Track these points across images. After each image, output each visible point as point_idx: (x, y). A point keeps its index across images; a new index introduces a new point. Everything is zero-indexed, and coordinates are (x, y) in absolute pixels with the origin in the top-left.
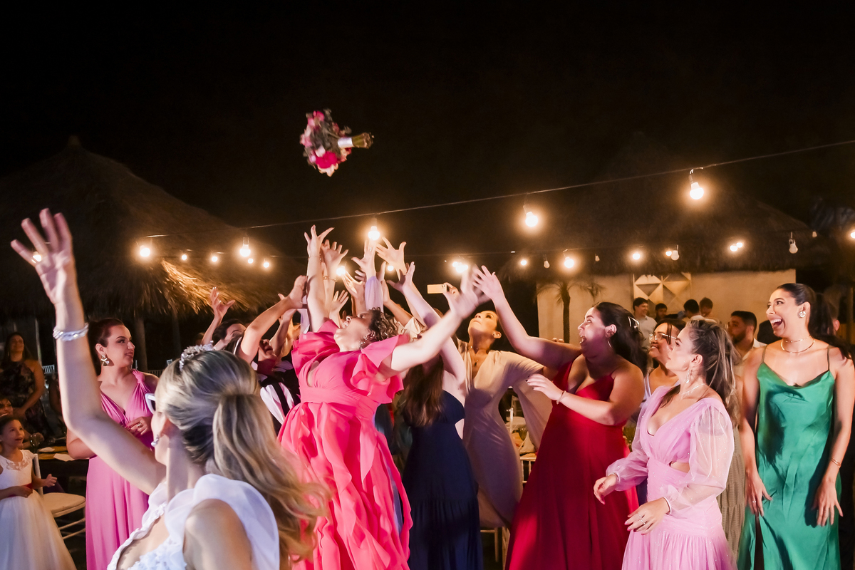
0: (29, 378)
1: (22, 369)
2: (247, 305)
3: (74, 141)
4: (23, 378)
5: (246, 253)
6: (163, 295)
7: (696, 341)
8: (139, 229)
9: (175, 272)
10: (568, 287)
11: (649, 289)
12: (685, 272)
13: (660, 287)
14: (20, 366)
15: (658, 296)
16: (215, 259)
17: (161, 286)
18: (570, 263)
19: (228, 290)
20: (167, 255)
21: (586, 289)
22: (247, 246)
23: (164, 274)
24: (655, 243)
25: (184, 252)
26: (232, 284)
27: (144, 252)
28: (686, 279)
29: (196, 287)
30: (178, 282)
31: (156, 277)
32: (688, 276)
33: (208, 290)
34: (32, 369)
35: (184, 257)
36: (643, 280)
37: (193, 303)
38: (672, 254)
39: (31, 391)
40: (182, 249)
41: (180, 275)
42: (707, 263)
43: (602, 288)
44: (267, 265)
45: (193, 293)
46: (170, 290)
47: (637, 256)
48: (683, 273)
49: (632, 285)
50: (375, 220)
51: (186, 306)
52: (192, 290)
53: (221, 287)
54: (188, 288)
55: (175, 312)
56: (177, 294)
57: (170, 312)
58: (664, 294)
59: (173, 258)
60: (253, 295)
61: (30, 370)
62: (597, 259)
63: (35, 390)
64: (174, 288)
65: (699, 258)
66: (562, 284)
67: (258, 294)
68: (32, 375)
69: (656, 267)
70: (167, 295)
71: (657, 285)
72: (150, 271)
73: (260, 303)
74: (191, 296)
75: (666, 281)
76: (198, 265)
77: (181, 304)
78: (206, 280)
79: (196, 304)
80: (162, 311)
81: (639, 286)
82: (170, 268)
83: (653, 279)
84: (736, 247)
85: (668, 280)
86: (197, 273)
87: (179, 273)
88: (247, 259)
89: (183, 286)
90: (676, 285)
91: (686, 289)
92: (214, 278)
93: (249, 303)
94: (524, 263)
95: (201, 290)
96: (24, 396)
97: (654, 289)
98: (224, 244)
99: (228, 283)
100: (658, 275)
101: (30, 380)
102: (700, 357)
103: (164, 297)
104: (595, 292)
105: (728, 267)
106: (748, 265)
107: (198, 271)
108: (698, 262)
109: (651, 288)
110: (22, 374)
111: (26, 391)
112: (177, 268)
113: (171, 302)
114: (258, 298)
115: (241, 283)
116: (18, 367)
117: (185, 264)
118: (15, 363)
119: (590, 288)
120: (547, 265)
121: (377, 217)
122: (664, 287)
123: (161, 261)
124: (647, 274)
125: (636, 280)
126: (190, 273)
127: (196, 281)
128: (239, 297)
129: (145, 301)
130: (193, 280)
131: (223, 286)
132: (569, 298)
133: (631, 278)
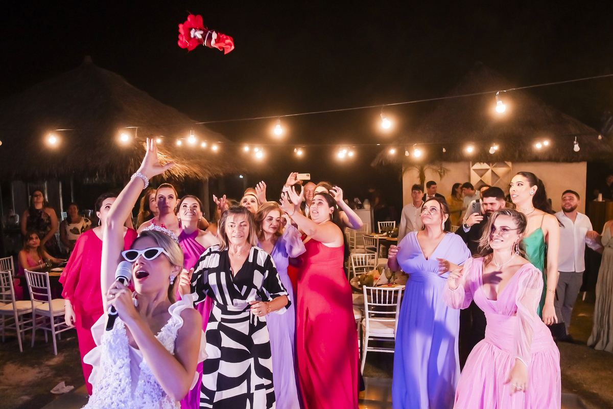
1: (43, 214)
2: (201, 175)
3: (88, 59)
4: (42, 220)
10: (424, 169)
11: (481, 173)
12: (508, 161)
13: (490, 171)
14: (41, 212)
15: (488, 178)
16: (180, 142)
18: (417, 154)
19: (188, 164)
21: (436, 171)
22: (193, 135)
25: (159, 137)
26: (191, 160)
27: (124, 138)
28: (507, 166)
31: (139, 154)
32: (510, 164)
34: (49, 214)
35: (159, 141)
36: (478, 166)
39: (48, 229)
40: (157, 135)
42: (523, 155)
43: (448, 170)
44: (215, 148)
47: (470, 150)
48: (506, 162)
49: (469, 169)
53: (183, 162)
58: (492, 176)
60: (206, 168)
61: (47, 215)
62: (444, 150)
63: (51, 228)
65: (517, 152)
67: (209, 168)
71: (488, 170)
73: (209, 173)
75: (494, 167)
76: (168, 147)
78: (173, 157)
81: (474, 170)
83: (485, 166)
86: (167, 152)
90: (501, 170)
91: (507, 173)
92: (179, 156)
94: (392, 152)
96: (44, 233)
97: (485, 172)
99: (188, 160)
100: (488, 163)
101: (48, 221)
104: (442, 174)
106: (550, 158)
107: (169, 151)
108: (517, 155)
109: (483, 172)
110: (43, 217)
111: (45, 229)
114: (209, 170)
115: (198, 160)
116: (39, 212)
117: (160, 145)
118: (38, 210)
120: (407, 154)
122: (492, 171)
123: (143, 142)
124: (480, 162)
125: (472, 166)
126: (163, 152)
127: (167, 157)
128: (196, 169)
129: (130, 170)
130: (165, 157)
131: (185, 161)
132: (425, 177)
133: (469, 164)
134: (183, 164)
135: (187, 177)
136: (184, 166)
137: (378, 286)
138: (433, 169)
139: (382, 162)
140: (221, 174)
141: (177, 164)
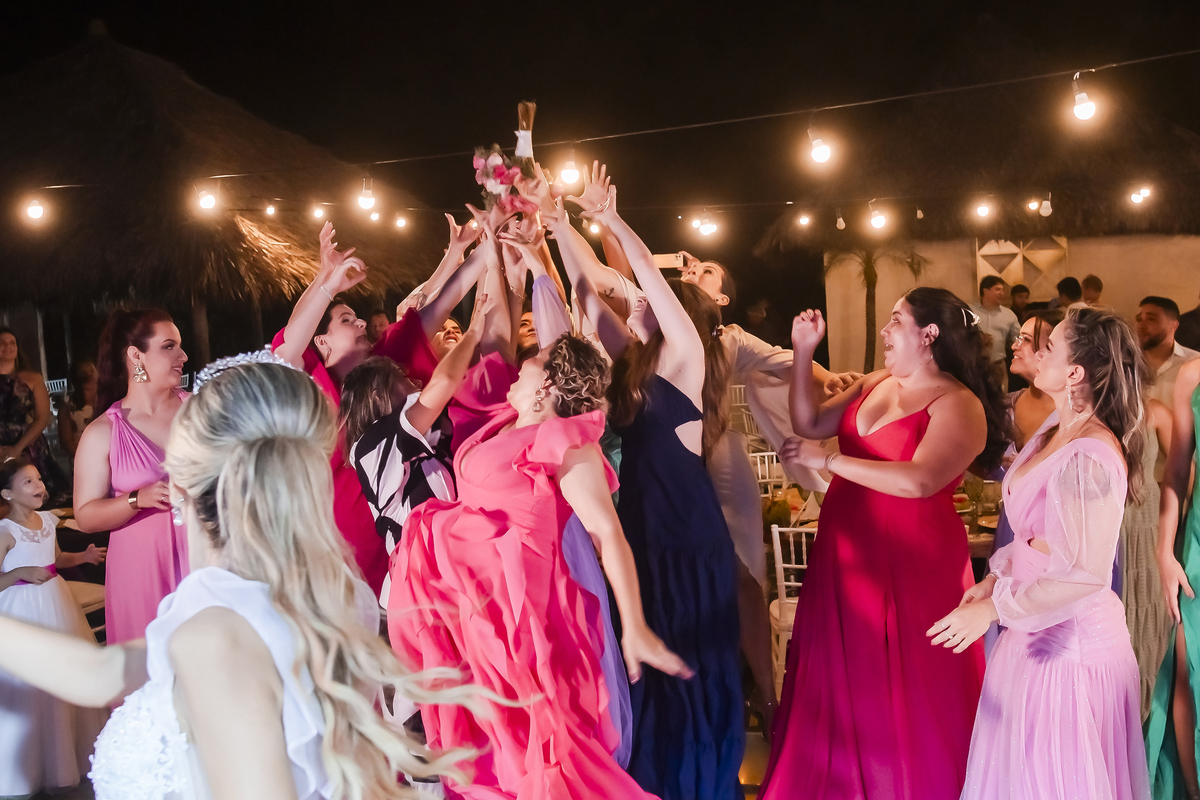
0: (26, 399)
1: (16, 385)
2: (369, 286)
3: (98, 27)
4: (17, 399)
5: (367, 202)
6: (237, 270)
7: (1075, 342)
8: (199, 166)
9: (257, 233)
10: (874, 257)
11: (1002, 261)
12: (1059, 235)
13: (1019, 259)
14: (12, 382)
15: (1014, 273)
16: (318, 213)
17: (235, 257)
18: (879, 221)
20: (242, 205)
21: (901, 261)
22: (370, 191)
23: (239, 237)
24: (1011, 190)
25: (271, 202)
27: (207, 201)
28: (1058, 246)
29: (289, 258)
30: (260, 249)
31: (225, 241)
32: (1063, 241)
33: (307, 262)
34: (31, 386)
35: (271, 211)
36: (991, 248)
37: (285, 282)
38: (1038, 207)
39: (30, 420)
40: (267, 198)
41: (265, 240)
42: (1092, 221)
43: (927, 261)
44: (401, 223)
45: (285, 266)
46: (247, 262)
47: (983, 211)
48: (1055, 238)
49: (973, 255)
50: (572, 152)
51: (272, 286)
52: (282, 263)
54: (275, 259)
55: (256, 295)
56: (259, 268)
57: (250, 295)
58: (1025, 269)
59: (253, 213)
60: (378, 270)
61: (27, 386)
62: (920, 214)
63: (36, 419)
64: (254, 258)
65: (1080, 214)
66: (864, 253)
67: (386, 268)
68: (31, 395)
69: (1014, 228)
70: (243, 270)
71: (1014, 256)
72: (217, 231)
73: (389, 282)
74: (281, 273)
75: (1027, 249)
76: (292, 223)
77: (265, 284)
78: (304, 247)
79: (289, 284)
80: (236, 295)
81: (984, 257)
82: (247, 227)
83: (1008, 247)
84: (1141, 196)
85: (1030, 248)
86: (292, 235)
87: (262, 236)
88: (370, 212)
89: (269, 255)
90: (1043, 256)
91: (1059, 261)
93: (371, 282)
94: (804, 221)
95: (296, 262)
96: (18, 427)
97: (1009, 263)
98: (333, 188)
100: (1015, 241)
101: (28, 402)
102: (1081, 370)
103: (239, 273)
104: (915, 266)
105: (1125, 227)
106: (1158, 225)
107: (293, 232)
108: (1079, 222)
109: (1005, 260)
110: (17, 392)
111: (22, 420)
112: (259, 229)
113: (250, 281)
114: (387, 275)
116: (8, 382)
117: (272, 221)
119: (909, 260)
120: (841, 224)
121: (576, 147)
122: (1025, 258)
123: (234, 216)
124: (997, 238)
125: (980, 248)
126: (280, 236)
127: (290, 248)
129: (209, 279)
130: (285, 246)
132: (876, 276)
133: (972, 244)
137: (803, 523)
138: (894, 258)
139: (778, 245)
141: (313, 263)
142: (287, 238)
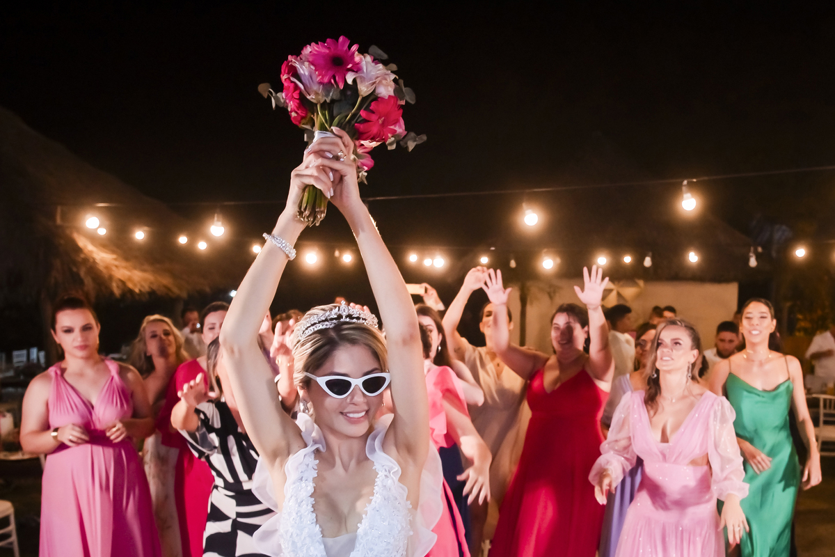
2: (175, 290)
6: (78, 275)
9: (92, 248)
10: (526, 287)
12: (639, 279)
13: (614, 294)
17: (75, 263)
19: (153, 271)
21: (543, 291)
28: (636, 285)
29: (116, 266)
30: (94, 259)
31: (68, 252)
32: (641, 283)
33: (130, 271)
35: (102, 232)
37: (114, 285)
41: (97, 252)
42: (659, 271)
43: (560, 289)
44: (202, 247)
45: (113, 273)
46: (85, 268)
47: (602, 260)
48: (636, 280)
51: (105, 287)
52: (111, 270)
54: (107, 268)
55: (92, 294)
56: (94, 274)
57: (87, 294)
60: (183, 279)
64: (90, 266)
66: (520, 284)
67: (188, 279)
70: (82, 273)
71: (612, 290)
73: (189, 288)
74: (111, 277)
75: (620, 286)
76: (119, 243)
77: (100, 285)
78: (126, 259)
79: (117, 286)
82: (83, 243)
85: (622, 286)
86: (118, 251)
87: (96, 250)
89: (101, 264)
90: (629, 291)
91: (638, 296)
92: (137, 257)
94: (484, 260)
95: (122, 270)
97: (608, 295)
99: (155, 263)
104: (552, 294)
105: (680, 275)
107: (120, 249)
108: (652, 271)
112: (93, 244)
113: (88, 282)
114: (188, 282)
117: (102, 239)
119: (547, 290)
122: (618, 292)
126: (110, 251)
127: (115, 259)
128: (166, 281)
131: (146, 267)
134: (144, 271)
135: (152, 293)
136: (149, 276)
140: (208, 290)
141: (134, 271)
142: (113, 252)
